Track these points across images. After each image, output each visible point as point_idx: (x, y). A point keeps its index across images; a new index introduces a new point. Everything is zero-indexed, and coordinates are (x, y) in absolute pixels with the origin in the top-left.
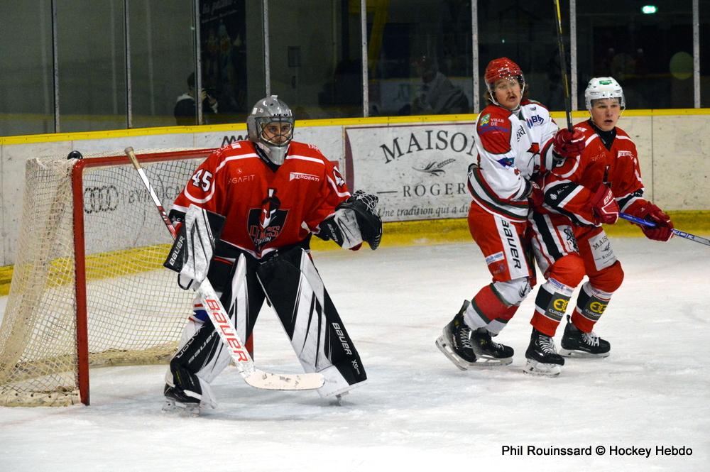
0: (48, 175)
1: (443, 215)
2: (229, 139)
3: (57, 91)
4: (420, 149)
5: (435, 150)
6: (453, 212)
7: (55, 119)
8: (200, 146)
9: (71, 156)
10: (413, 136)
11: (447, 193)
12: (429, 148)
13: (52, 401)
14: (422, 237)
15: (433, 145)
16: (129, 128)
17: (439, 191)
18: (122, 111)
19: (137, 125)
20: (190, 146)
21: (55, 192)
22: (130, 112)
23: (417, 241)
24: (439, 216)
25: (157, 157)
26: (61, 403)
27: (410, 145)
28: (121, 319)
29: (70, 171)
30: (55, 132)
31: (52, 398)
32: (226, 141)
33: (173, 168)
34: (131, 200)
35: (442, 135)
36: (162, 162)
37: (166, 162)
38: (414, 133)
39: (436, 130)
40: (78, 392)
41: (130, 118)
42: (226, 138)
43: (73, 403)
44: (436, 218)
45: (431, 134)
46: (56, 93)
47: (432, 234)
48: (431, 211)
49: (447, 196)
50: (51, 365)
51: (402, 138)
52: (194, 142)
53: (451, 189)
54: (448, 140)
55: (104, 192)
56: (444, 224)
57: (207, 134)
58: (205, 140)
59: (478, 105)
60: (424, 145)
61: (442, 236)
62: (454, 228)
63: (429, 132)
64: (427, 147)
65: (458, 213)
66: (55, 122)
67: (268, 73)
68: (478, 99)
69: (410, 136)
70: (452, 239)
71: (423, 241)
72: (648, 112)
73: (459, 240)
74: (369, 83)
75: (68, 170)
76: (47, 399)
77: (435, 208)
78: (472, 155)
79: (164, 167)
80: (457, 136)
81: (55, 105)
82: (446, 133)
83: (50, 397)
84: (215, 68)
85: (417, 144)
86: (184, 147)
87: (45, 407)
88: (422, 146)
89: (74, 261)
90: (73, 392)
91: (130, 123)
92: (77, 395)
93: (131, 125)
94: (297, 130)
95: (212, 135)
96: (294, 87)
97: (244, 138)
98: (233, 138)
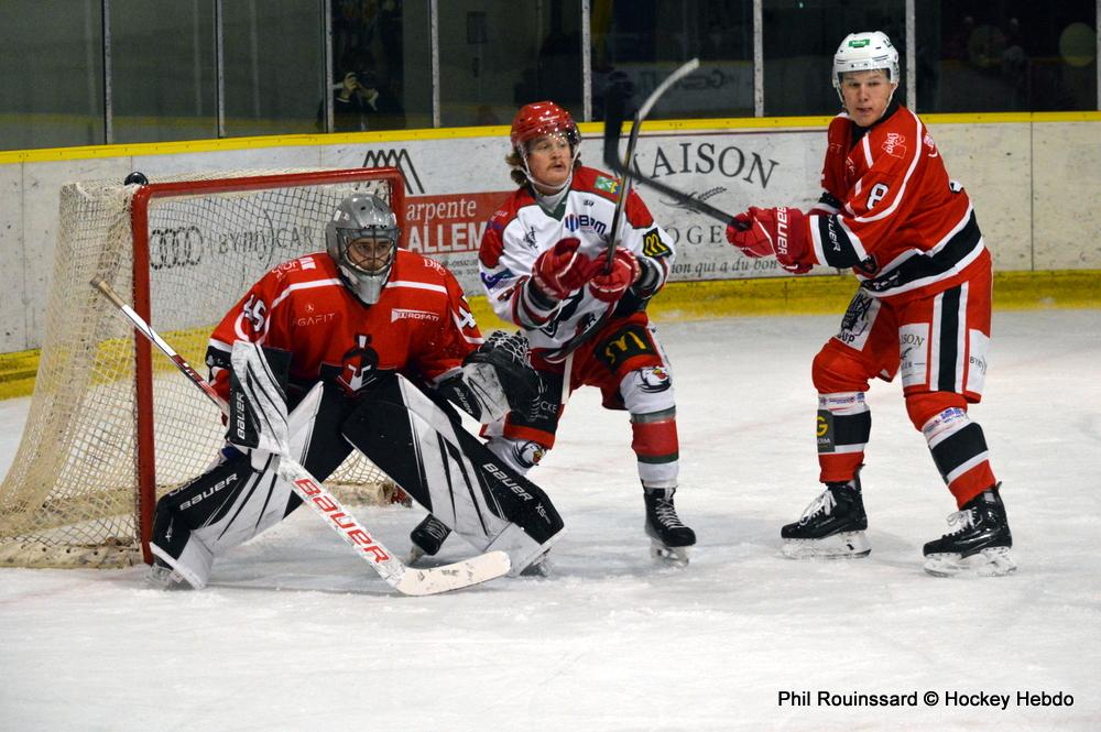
0: (94, 209)
1: (706, 275)
2: (376, 155)
3: (108, 79)
4: (671, 172)
5: (694, 174)
6: (721, 269)
7: (105, 122)
8: (330, 166)
9: (130, 180)
10: (660, 152)
11: (712, 241)
12: (686, 170)
13: (100, 560)
14: (674, 309)
15: (691, 166)
16: (220, 138)
17: (700, 237)
18: (210, 110)
19: (232, 133)
20: (316, 165)
21: (104, 235)
22: (221, 113)
23: (666, 316)
24: (700, 275)
25: (263, 182)
26: (112, 563)
27: (656, 166)
28: (206, 433)
29: (129, 204)
30: (106, 143)
31: (99, 556)
32: (370, 158)
33: (289, 200)
34: (223, 249)
35: (706, 151)
36: (270, 191)
37: (277, 191)
38: (662, 147)
39: (696, 142)
40: (140, 546)
41: (222, 121)
42: (370, 153)
43: (131, 564)
44: (696, 278)
45: (689, 149)
46: (107, 83)
47: (688, 304)
48: (687, 268)
49: (713, 245)
50: (98, 504)
51: (643, 155)
52: (320, 159)
53: (718, 234)
54: (715, 157)
55: (181, 236)
56: (708, 289)
57: (340, 148)
58: (339, 155)
59: (762, 104)
60: (677, 165)
61: (705, 307)
62: (723, 295)
63: (685, 146)
64: (682, 169)
65: (730, 271)
66: (106, 127)
67: (435, 53)
68: (762, 95)
69: (656, 152)
70: (721, 311)
71: (676, 314)
72: (1025, 116)
73: (730, 314)
74: (592, 68)
75: (125, 201)
76: (93, 558)
77: (695, 263)
78: (751, 182)
79: (274, 198)
80: (729, 151)
81: (105, 101)
82: (712, 147)
83: (96, 554)
84: (354, 44)
85: (666, 164)
86: (305, 166)
87: (88, 570)
88: (674, 169)
89: (133, 345)
90: (132, 546)
91: (221, 128)
92: (137, 550)
93: (222, 133)
94: (482, 141)
95: (349, 149)
96: (476, 75)
97: (398, 154)
98: (381, 153)
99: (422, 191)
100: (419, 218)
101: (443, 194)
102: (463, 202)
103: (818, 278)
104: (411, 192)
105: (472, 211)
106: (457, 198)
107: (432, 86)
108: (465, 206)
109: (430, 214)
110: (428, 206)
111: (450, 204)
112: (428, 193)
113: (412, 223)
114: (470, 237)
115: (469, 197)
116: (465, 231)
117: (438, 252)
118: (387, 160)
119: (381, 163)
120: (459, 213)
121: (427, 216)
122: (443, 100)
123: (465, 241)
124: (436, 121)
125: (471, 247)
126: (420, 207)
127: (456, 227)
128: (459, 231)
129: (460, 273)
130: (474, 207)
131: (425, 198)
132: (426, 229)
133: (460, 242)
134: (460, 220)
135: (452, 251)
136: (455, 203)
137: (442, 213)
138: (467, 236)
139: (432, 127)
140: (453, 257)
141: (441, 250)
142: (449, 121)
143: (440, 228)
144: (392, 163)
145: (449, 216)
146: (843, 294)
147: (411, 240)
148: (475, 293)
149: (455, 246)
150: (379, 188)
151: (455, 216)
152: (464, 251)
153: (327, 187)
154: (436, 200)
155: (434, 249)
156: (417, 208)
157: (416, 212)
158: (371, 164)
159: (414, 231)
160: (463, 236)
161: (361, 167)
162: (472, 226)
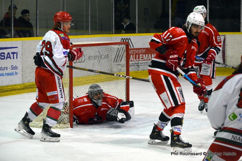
2: (123, 39)
8: (113, 41)
13: (60, 127)
16: (89, 35)
18: (87, 29)
19: (92, 34)
20: (110, 41)
22: (90, 29)
25: (98, 45)
26: (63, 127)
31: (60, 126)
32: (122, 40)
33: (103, 48)
37: (101, 46)
40: (69, 124)
41: (90, 31)
42: (122, 39)
43: (67, 128)
52: (111, 40)
58: (115, 39)
67: (137, 17)
74: (171, 21)
76: (59, 126)
79: (100, 48)
83: (60, 125)
84: (119, 15)
86: (108, 41)
87: (58, 129)
89: (69, 80)
91: (90, 33)
92: (69, 125)
93: (90, 34)
94: (146, 36)
95: (117, 38)
96: (146, 22)
97: (128, 39)
98: (125, 39)
99: (133, 47)
100: (133, 53)
101: (138, 48)
102: (142, 50)
103: (220, 68)
104: (131, 47)
105: (144, 52)
106: (141, 49)
107: (136, 24)
108: (143, 51)
109: (135, 52)
110: (135, 51)
111: (139, 50)
112: (135, 48)
113: (131, 54)
114: (144, 57)
115: (144, 49)
116: (143, 56)
117: (137, 61)
118: (126, 40)
119: (125, 41)
120: (141, 52)
121: (134, 53)
122: (138, 27)
123: (143, 58)
124: (137, 32)
125: (144, 60)
126: (133, 51)
127: (141, 55)
128: (141, 56)
129: (141, 65)
130: (145, 51)
131: (134, 49)
132: (134, 55)
133: (141, 58)
134: (142, 54)
135: (140, 61)
136: (140, 50)
137: (138, 52)
138: (143, 57)
139: (136, 33)
140: (140, 62)
141: (137, 60)
142: (140, 32)
143: (137, 55)
144: (127, 41)
145: (139, 53)
146: (226, 71)
147: (131, 58)
148: (145, 70)
149: (141, 59)
150: (124, 46)
151: (141, 53)
152: (142, 60)
153: (112, 46)
154: (136, 49)
155: (136, 60)
156: (132, 51)
157: (132, 52)
158: (122, 41)
159: (132, 56)
160: (142, 57)
161: (120, 42)
162: (144, 55)
